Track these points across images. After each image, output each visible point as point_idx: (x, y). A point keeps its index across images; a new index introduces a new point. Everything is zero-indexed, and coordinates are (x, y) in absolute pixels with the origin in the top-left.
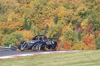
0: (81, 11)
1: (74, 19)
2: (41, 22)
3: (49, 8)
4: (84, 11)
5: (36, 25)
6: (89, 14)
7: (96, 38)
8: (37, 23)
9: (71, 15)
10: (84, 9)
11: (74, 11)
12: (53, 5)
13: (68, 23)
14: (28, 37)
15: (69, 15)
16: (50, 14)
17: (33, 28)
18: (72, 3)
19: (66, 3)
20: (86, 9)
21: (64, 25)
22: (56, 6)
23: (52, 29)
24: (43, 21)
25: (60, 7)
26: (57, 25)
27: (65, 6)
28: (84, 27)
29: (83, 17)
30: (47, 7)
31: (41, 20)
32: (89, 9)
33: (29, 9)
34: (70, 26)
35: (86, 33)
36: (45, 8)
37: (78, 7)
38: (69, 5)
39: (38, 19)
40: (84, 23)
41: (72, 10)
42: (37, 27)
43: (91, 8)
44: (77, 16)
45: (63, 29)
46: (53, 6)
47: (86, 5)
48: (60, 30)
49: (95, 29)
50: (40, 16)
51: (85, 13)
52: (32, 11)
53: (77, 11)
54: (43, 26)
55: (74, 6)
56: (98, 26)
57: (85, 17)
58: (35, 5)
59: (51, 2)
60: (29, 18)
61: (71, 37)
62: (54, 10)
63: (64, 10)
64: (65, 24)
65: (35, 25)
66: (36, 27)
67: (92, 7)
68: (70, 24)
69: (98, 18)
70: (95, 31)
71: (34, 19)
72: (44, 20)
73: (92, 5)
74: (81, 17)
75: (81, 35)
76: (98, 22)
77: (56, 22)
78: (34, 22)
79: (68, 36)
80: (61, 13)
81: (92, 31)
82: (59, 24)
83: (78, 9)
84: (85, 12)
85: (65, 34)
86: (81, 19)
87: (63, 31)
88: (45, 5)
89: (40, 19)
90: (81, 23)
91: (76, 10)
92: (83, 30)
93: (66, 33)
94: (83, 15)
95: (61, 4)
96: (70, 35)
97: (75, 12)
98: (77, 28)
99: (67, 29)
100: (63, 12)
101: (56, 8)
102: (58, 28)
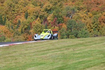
0: (47, 8)
1: (42, 14)
2: (13, 18)
3: (20, 6)
5: (10, 20)
6: (53, 10)
7: (60, 29)
9: (39, 11)
10: (49, 6)
11: (41, 8)
12: (23, 3)
13: (37, 18)
14: (3, 31)
15: (37, 11)
16: (21, 11)
17: (8, 23)
18: (39, 1)
19: (34, 1)
20: (51, 6)
21: (33, 20)
22: (26, 4)
23: (23, 24)
24: (15, 17)
25: (29, 4)
26: (27, 20)
27: (33, 4)
28: (50, 21)
29: (48, 12)
30: (19, 5)
31: (14, 16)
32: (53, 6)
33: (3, 7)
34: (38, 21)
35: (51, 25)
36: (17, 6)
37: (44, 4)
38: (37, 3)
39: (11, 16)
40: (50, 18)
41: (39, 7)
43: (55, 5)
44: (43, 11)
47: (51, 2)
48: (30, 24)
49: (59, 22)
50: (12, 13)
51: (50, 9)
52: (6, 9)
54: (16, 21)
55: (41, 4)
56: (61, 20)
57: (51, 12)
58: (8, 4)
59: (22, 1)
60: (3, 15)
61: (40, 29)
63: (32, 7)
64: (34, 19)
65: (9, 21)
66: (10, 22)
67: (56, 3)
68: (38, 18)
69: (61, 12)
71: (8, 16)
74: (47, 12)
76: (61, 16)
77: (26, 17)
78: (8, 18)
79: (37, 28)
80: (30, 10)
81: (56, 24)
82: (29, 19)
83: (44, 6)
84: (50, 8)
86: (47, 14)
87: (32, 24)
88: (17, 3)
89: (12, 16)
90: (47, 17)
92: (49, 23)
93: (35, 27)
94: (48, 11)
95: (30, 2)
96: (39, 27)
97: (42, 9)
98: (44, 22)
99: (36, 23)
100: (32, 9)
101: (26, 6)
102: (28, 22)
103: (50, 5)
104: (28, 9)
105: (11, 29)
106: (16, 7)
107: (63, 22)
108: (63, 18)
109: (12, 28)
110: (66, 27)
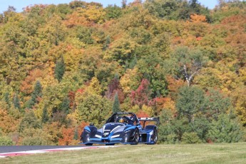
0: (120, 50)
1: (104, 69)
2: (21, 76)
3: (41, 43)
4: (128, 48)
5: (11, 83)
6: (139, 56)
7: (156, 114)
8: (13, 78)
9: (96, 58)
10: (128, 44)
11: (104, 49)
12: (52, 34)
13: (90, 79)
15: (92, 60)
16: (45, 57)
17: (4, 91)
18: (99, 29)
19: (84, 28)
20: (133, 44)
21: (80, 84)
22: (59, 38)
23: (49, 93)
24: (27, 74)
25: (69, 38)
26: (63, 83)
27: (81, 38)
28: (128, 88)
29: (125, 64)
30: (38, 39)
31: (23, 71)
32: (138, 45)
34: (94, 86)
35: (131, 102)
36: (34, 43)
37: (113, 39)
38: (92, 35)
39: (15, 69)
40: (128, 79)
41: (99, 46)
42: (14, 87)
43: (145, 43)
44: (110, 60)
45: (77, 94)
46: (52, 37)
47: (132, 35)
48: (68, 96)
49: (155, 92)
50: (20, 61)
51: (129, 54)
52: (1, 50)
53: (110, 49)
54: (29, 86)
55: (103, 37)
56: (161, 86)
57: (131, 64)
58: (7, 34)
59: (48, 26)
61: (97, 111)
62: (56, 47)
63: (78, 47)
64: (81, 80)
65: (8, 84)
66: (12, 89)
67: (147, 39)
68: (94, 80)
69: (162, 65)
70: (154, 97)
71: (5, 69)
72: (29, 70)
73: (146, 34)
74: (121, 64)
75: (121, 106)
76: (162, 75)
77: (60, 76)
78: (5, 76)
79: (89, 109)
80: (72, 54)
81: (146, 97)
82: (67, 81)
83: (114, 45)
84: (129, 51)
85: (81, 104)
86: (119, 69)
87: (76, 97)
88: (33, 33)
89: (19, 70)
90: (120, 77)
91: (107, 46)
92: (126, 96)
93: (83, 104)
94: (124, 59)
95: (72, 32)
96: (94, 107)
97: (105, 52)
98: (112, 91)
99: (86, 94)
100: (77, 52)
101: (60, 43)
102: (65, 91)
103: (131, 42)
104: (65, 52)
105: (13, 109)
106: (30, 44)
107: (167, 94)
108: (166, 82)
109: (17, 105)
110: (173, 107)
